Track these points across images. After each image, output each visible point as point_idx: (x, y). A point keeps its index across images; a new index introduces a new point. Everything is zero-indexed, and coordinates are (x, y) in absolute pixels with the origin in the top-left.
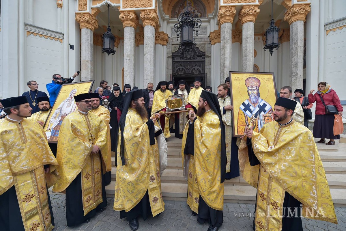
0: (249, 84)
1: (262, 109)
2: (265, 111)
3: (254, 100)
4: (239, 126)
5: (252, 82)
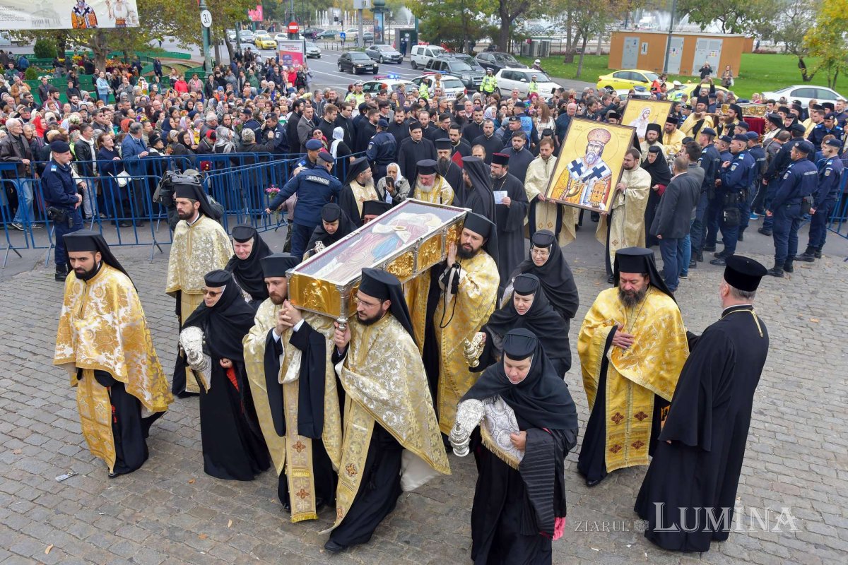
1: (597, 172)
3: (591, 160)
4: (556, 187)
5: (598, 136)
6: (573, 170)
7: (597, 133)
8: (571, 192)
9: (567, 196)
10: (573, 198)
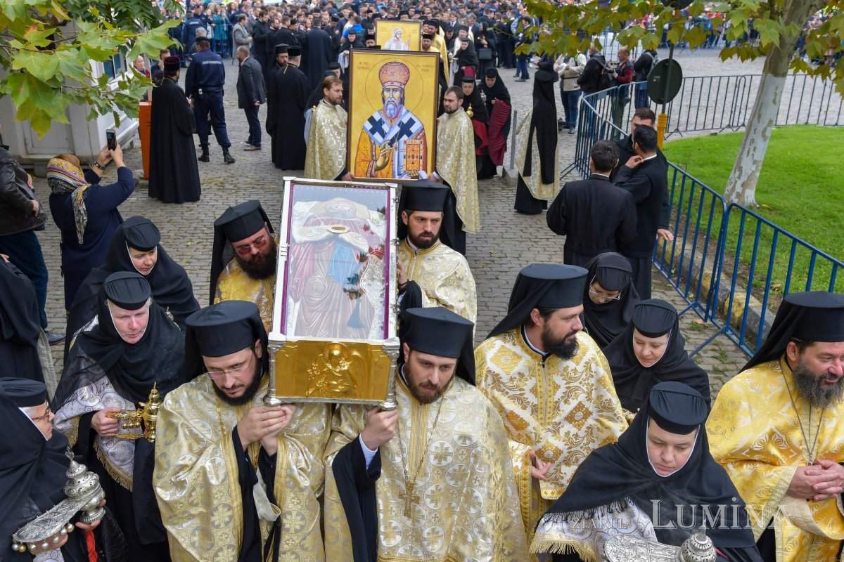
0: (387, 77)
2: (409, 134)
3: (392, 112)
4: (358, 161)
5: (392, 74)
8: (379, 163)
9: (376, 170)
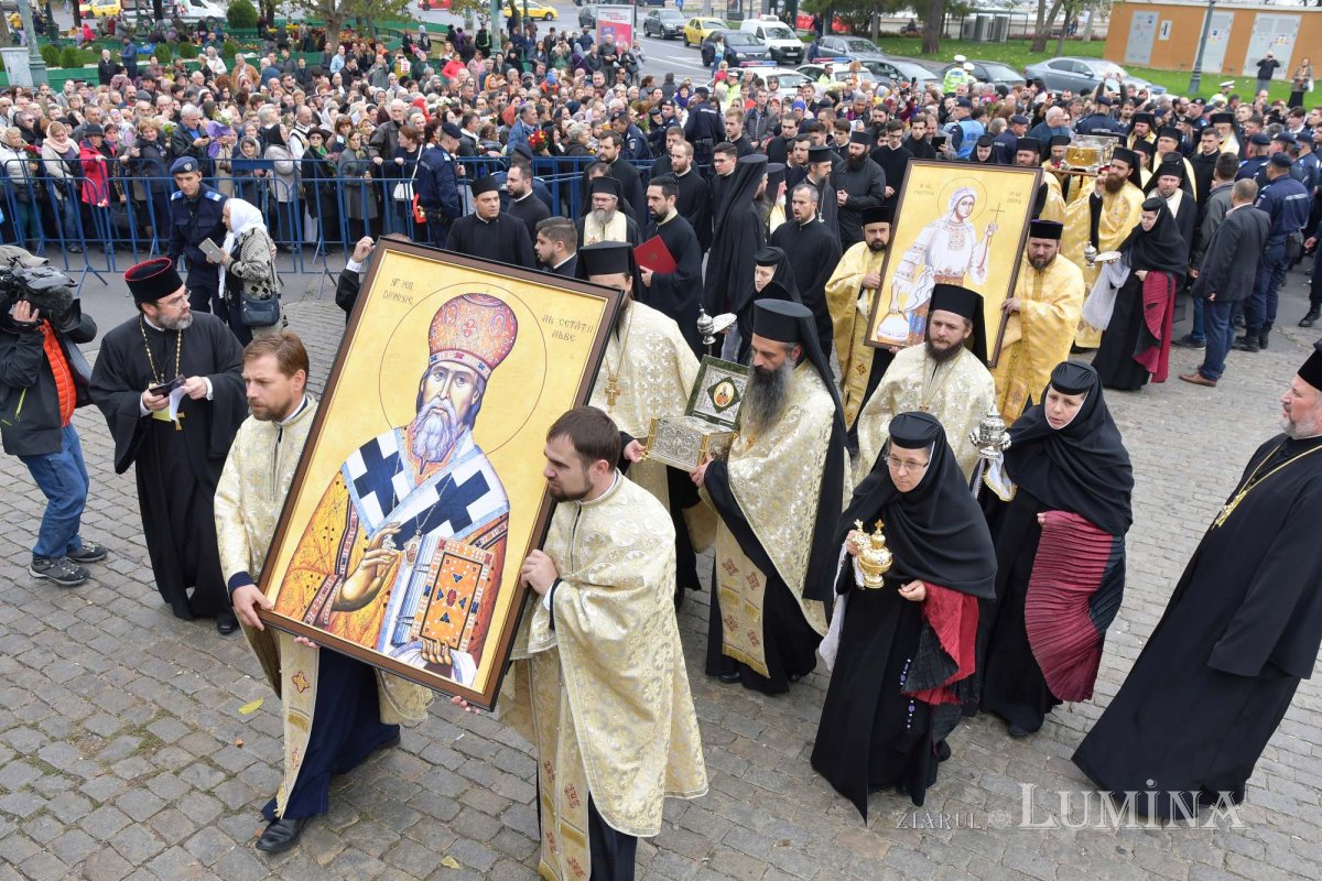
0: (448, 336)
1: (454, 504)
2: (461, 522)
3: (434, 440)
6: (363, 486)
7: (467, 311)
8: (351, 589)
9: (333, 609)
10: (358, 617)
